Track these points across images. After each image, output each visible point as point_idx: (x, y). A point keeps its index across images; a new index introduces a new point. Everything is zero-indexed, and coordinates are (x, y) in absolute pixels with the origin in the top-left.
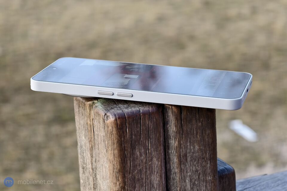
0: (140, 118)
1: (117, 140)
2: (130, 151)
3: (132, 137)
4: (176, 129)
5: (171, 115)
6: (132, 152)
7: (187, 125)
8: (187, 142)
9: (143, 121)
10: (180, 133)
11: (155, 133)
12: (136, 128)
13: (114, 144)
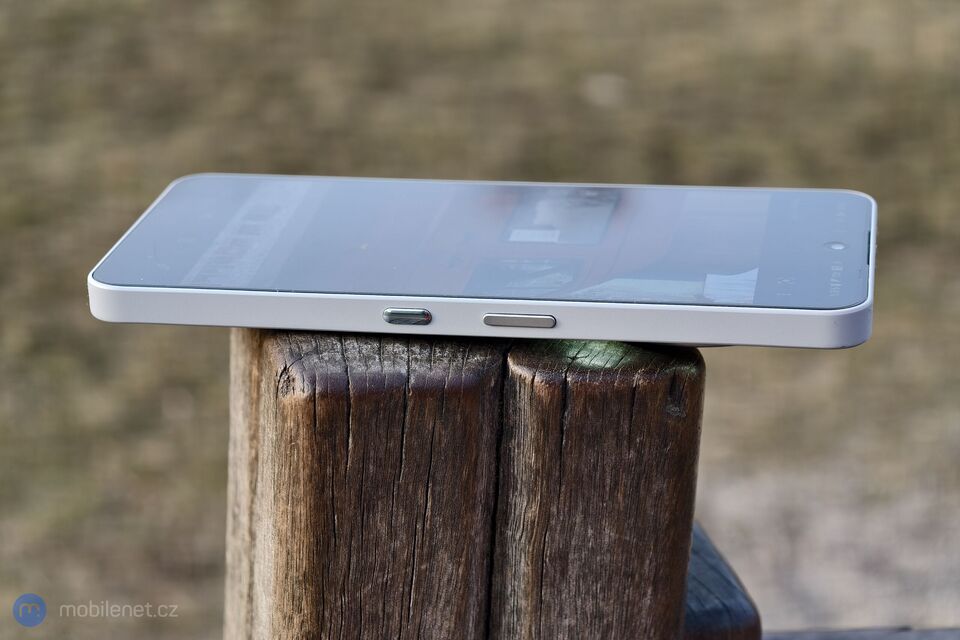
0: (405, 407)
1: (307, 470)
2: (351, 513)
3: (364, 469)
4: (536, 459)
5: (528, 408)
6: (359, 518)
7: (581, 453)
8: (573, 511)
9: (412, 416)
10: (549, 475)
11: (454, 466)
12: (384, 440)
13: (296, 481)
